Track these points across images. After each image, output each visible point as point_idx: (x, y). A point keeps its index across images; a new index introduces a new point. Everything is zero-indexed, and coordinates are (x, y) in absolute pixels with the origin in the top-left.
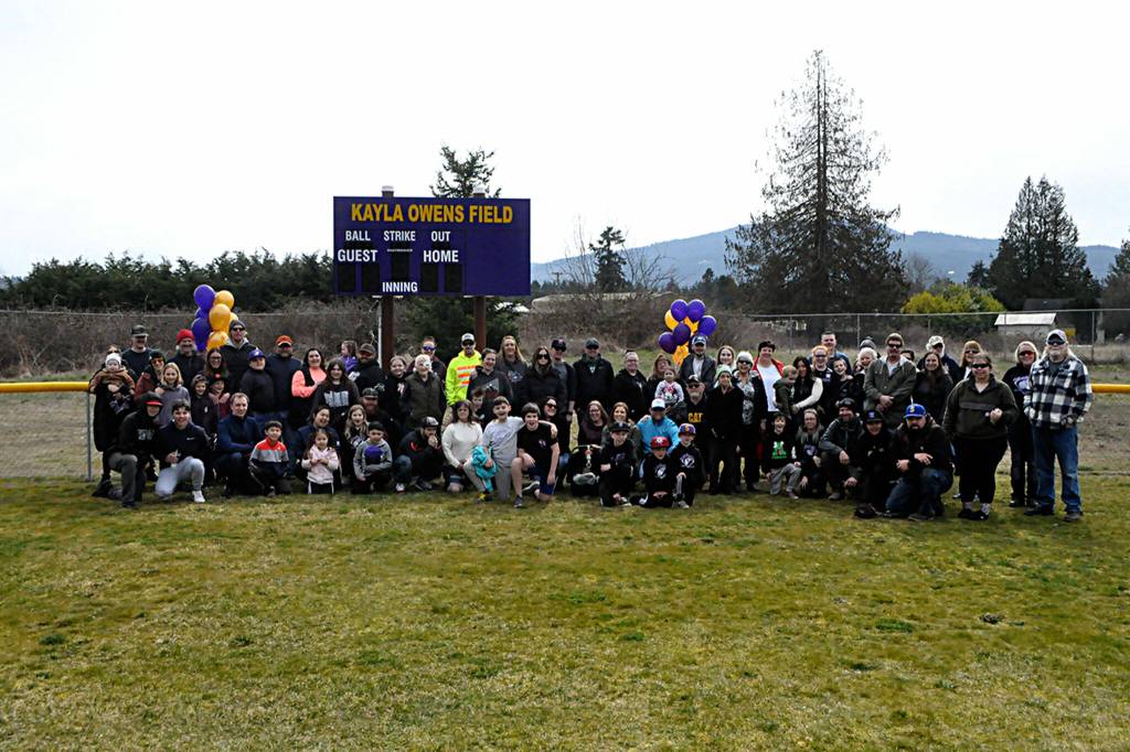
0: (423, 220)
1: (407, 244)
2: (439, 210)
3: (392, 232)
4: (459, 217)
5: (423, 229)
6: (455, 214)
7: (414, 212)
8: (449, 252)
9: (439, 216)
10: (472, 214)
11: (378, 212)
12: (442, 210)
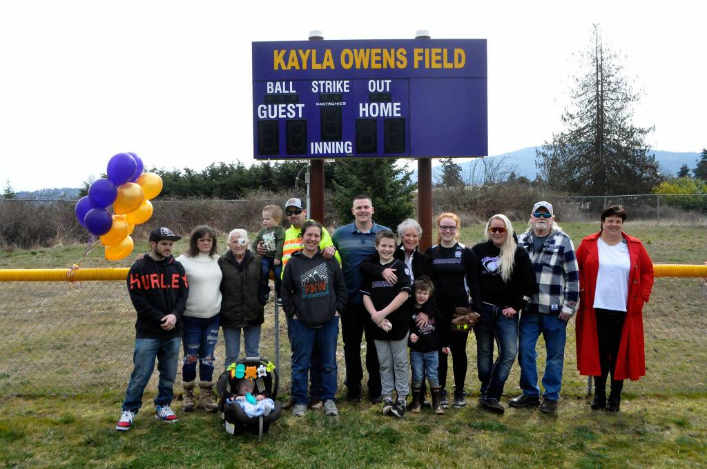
0: (358, 66)
1: (339, 96)
2: (376, 55)
3: (322, 82)
4: (402, 63)
5: (359, 77)
6: (396, 59)
7: (347, 57)
8: (389, 105)
9: (377, 62)
10: (417, 59)
11: (304, 58)
12: (381, 55)
